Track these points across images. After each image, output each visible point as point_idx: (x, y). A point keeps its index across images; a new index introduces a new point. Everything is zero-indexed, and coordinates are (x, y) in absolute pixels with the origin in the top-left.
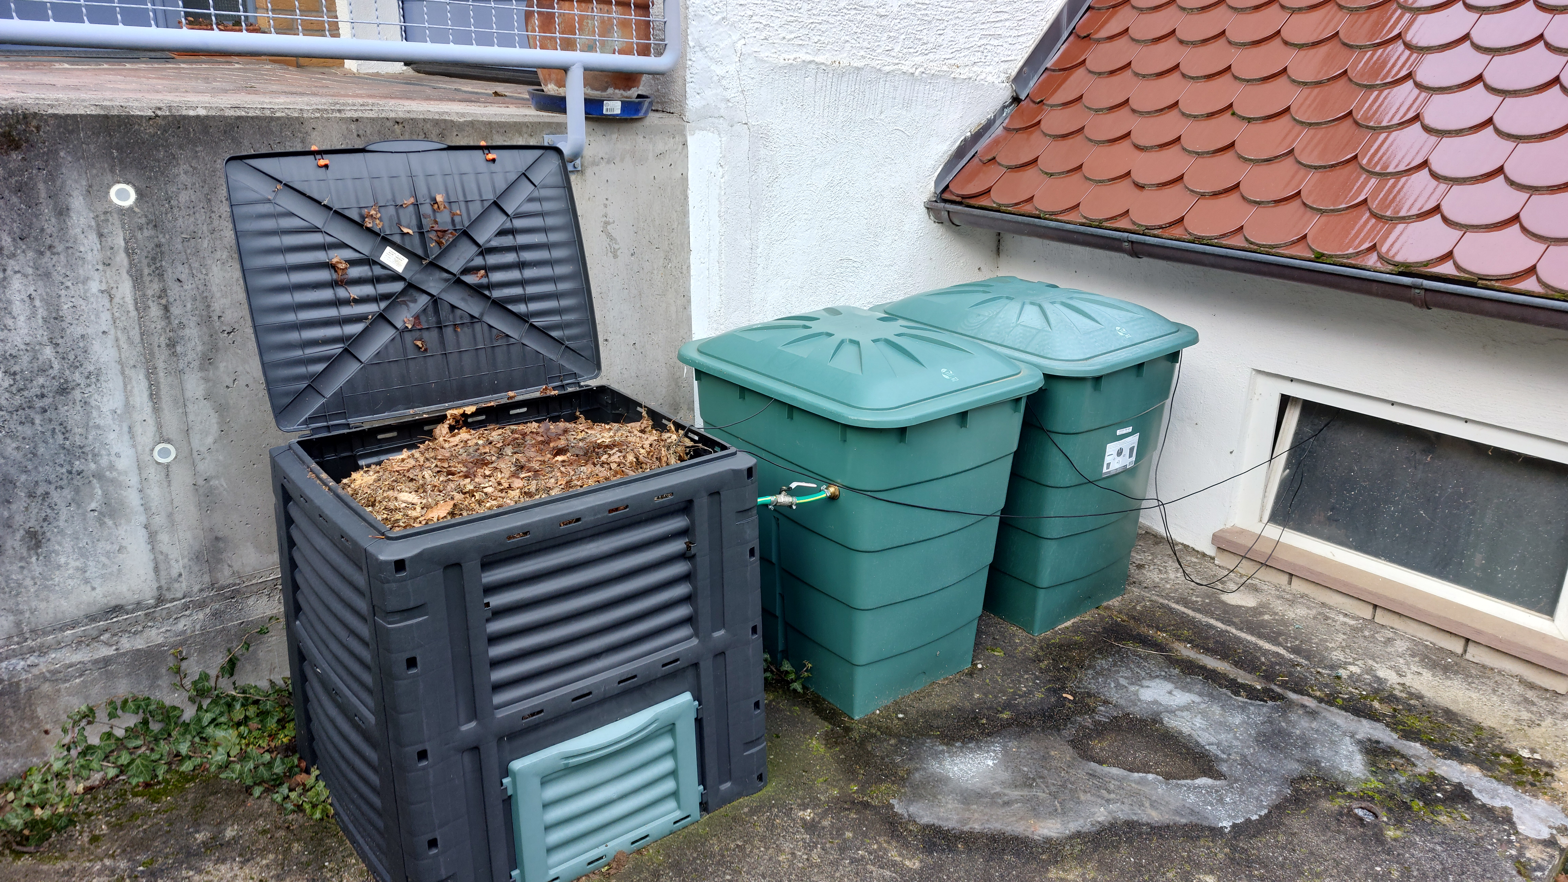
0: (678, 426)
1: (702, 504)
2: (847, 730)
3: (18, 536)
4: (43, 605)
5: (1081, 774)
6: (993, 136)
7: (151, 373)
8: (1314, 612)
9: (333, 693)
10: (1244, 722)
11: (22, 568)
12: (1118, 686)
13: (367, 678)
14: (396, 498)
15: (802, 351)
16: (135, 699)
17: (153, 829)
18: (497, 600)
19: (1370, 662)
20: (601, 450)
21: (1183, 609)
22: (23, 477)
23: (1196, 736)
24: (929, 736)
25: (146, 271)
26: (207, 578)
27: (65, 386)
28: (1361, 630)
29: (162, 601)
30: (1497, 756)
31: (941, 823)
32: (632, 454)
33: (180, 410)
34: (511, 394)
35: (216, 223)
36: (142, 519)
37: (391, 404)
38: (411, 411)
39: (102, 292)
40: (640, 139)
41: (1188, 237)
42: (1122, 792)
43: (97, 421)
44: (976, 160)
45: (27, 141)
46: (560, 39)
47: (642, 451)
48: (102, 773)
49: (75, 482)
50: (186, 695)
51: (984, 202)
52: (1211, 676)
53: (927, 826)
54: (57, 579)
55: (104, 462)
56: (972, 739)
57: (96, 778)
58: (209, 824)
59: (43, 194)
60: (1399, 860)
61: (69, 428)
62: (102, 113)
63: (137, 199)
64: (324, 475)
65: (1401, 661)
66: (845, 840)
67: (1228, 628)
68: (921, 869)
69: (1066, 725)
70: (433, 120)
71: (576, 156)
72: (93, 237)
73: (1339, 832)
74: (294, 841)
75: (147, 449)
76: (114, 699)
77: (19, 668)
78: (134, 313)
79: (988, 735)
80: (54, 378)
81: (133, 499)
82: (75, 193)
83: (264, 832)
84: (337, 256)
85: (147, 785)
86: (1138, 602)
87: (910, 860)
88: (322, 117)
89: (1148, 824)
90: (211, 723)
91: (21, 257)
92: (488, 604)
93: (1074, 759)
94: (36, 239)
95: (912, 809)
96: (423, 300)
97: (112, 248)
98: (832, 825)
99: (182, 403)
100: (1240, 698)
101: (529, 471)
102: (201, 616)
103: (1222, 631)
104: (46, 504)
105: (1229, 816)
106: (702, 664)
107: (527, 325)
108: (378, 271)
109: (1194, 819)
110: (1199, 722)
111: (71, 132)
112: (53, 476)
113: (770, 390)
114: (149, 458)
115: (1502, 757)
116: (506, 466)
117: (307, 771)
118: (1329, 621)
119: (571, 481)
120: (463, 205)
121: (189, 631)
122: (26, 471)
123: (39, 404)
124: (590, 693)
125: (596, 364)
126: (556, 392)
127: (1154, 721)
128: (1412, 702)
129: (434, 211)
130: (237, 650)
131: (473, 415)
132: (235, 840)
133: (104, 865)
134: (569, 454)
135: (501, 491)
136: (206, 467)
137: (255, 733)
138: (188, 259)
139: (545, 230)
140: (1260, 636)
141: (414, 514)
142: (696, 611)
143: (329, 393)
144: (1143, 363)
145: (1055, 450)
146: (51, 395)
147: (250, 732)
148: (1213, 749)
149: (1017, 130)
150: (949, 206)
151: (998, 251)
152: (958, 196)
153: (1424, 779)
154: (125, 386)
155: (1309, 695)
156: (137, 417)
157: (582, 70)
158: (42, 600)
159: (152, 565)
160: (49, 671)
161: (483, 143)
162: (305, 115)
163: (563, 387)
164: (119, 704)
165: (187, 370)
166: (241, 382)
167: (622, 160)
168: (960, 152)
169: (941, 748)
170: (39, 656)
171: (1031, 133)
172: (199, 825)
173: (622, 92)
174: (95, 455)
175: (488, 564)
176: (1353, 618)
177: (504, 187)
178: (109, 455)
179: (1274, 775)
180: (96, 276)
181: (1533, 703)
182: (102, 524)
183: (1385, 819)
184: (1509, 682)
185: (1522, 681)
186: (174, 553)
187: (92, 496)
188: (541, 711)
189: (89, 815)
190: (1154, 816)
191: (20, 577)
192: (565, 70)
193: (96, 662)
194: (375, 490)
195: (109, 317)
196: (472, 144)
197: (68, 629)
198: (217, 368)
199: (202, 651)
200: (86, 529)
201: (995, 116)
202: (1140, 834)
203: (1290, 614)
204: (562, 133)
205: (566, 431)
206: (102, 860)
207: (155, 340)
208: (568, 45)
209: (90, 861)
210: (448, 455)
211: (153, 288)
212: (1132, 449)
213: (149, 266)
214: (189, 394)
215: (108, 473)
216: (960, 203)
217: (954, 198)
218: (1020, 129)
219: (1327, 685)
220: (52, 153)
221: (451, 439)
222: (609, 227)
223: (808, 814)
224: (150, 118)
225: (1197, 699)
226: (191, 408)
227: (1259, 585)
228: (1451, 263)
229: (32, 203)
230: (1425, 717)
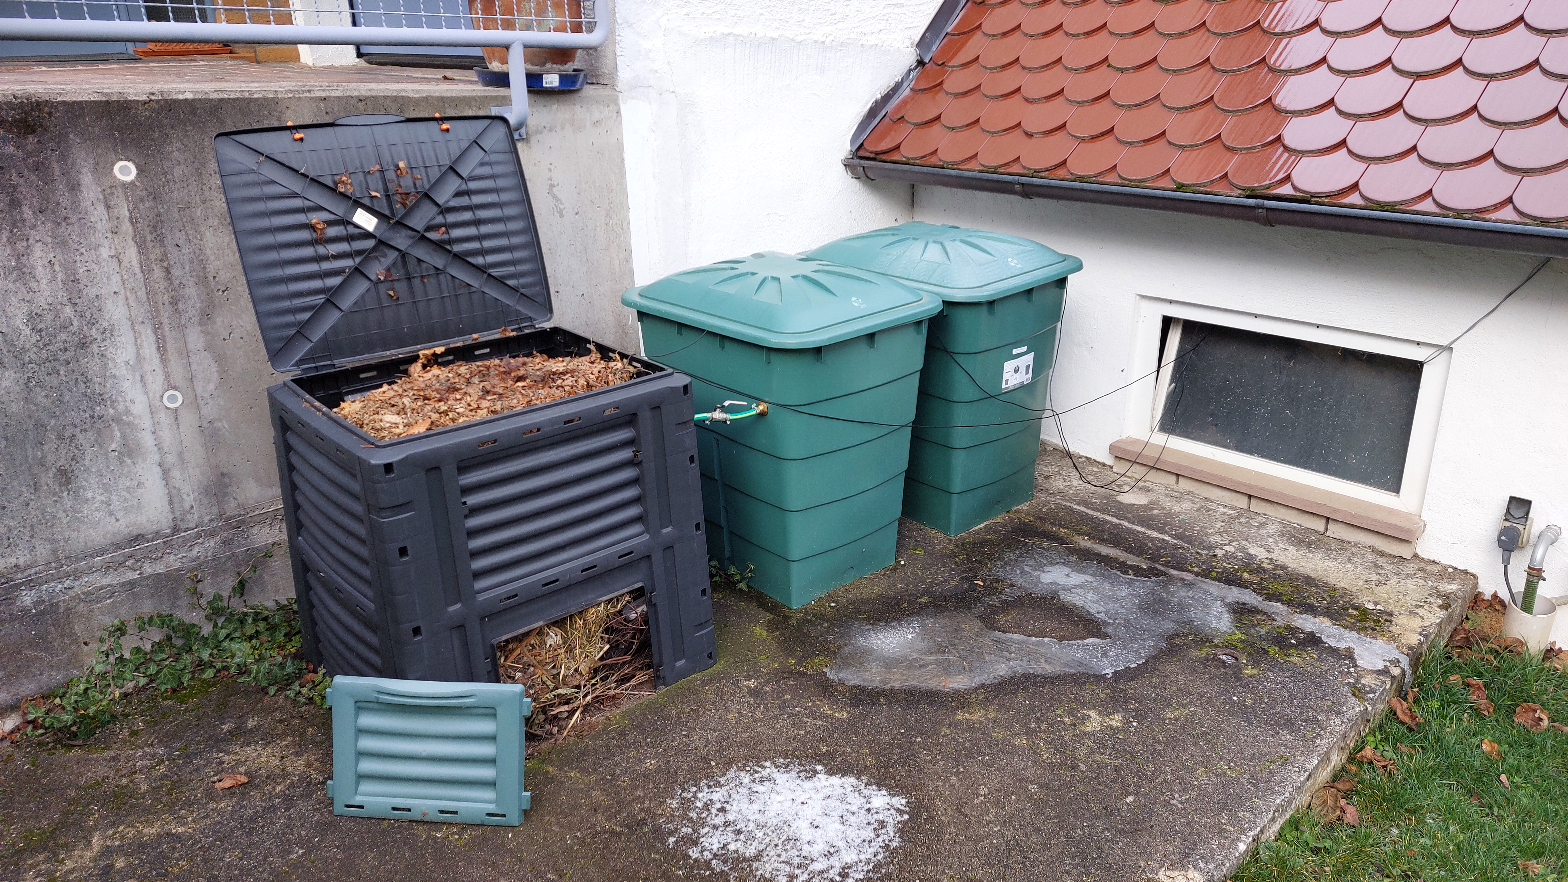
0: (623, 356)
1: (646, 417)
2: (787, 618)
3: (51, 474)
4: (74, 535)
5: (988, 641)
6: (901, 97)
7: (157, 328)
8: (1198, 505)
9: (335, 592)
10: (1130, 594)
11: (55, 501)
12: (1023, 572)
13: (366, 572)
14: (381, 420)
15: (730, 289)
16: (159, 615)
17: (184, 724)
18: (473, 500)
19: (1244, 543)
20: (556, 377)
21: (1083, 509)
22: (53, 422)
23: (1087, 608)
24: (858, 619)
25: (149, 238)
26: (215, 510)
27: (84, 341)
28: (1238, 518)
29: (178, 530)
30: (1346, 609)
31: (866, 684)
32: (583, 379)
33: (185, 361)
34: (475, 336)
35: (207, 193)
36: (156, 457)
37: (370, 348)
38: (388, 353)
39: (112, 257)
40: (577, 108)
41: (1070, 177)
42: (1022, 653)
43: (113, 371)
44: (887, 119)
45: (41, 126)
46: (501, 20)
47: (591, 376)
48: (134, 682)
49: (97, 425)
50: (202, 614)
51: (896, 157)
52: (1105, 561)
53: (854, 687)
54: (86, 512)
55: (121, 407)
56: (894, 619)
57: (130, 686)
58: (232, 718)
59: (57, 172)
60: (1254, 691)
61: (89, 378)
62: (104, 99)
63: (137, 174)
64: (317, 404)
65: (1271, 540)
66: (784, 701)
67: (1122, 522)
68: (849, 718)
69: (976, 605)
70: (392, 97)
71: (521, 125)
72: (101, 208)
73: (1204, 673)
74: (308, 727)
75: (158, 396)
76: (142, 615)
77: (57, 590)
78: (140, 275)
79: (908, 615)
80: (74, 334)
81: (147, 440)
82: (84, 171)
83: (281, 721)
84: (315, 218)
85: (174, 691)
86: (1044, 506)
87: (839, 712)
88: (294, 97)
89: (1043, 675)
90: (226, 638)
91: (41, 228)
92: (465, 503)
93: (981, 630)
94: (53, 212)
95: (841, 675)
96: (393, 255)
97: (118, 218)
98: (773, 690)
99: (186, 354)
100: (1128, 577)
101: (494, 394)
102: (212, 543)
103: (1116, 525)
104: (74, 445)
105: (1112, 665)
106: (654, 557)
107: (486, 275)
108: (351, 230)
109: (1082, 670)
110: (1090, 596)
111: (78, 117)
112: (79, 420)
113: (703, 323)
114: (160, 403)
115: (1350, 610)
116: (475, 391)
117: (315, 671)
118: (1210, 512)
119: (531, 401)
120: (423, 170)
121: (202, 557)
122: (54, 416)
123: (62, 357)
124: (557, 580)
125: (549, 309)
126: (514, 333)
127: (1053, 598)
128: (1277, 572)
129: (398, 176)
130: (246, 572)
131: (443, 354)
132: (256, 728)
133: (144, 752)
134: (528, 381)
135: (471, 410)
136: (209, 411)
137: (266, 645)
138: (184, 226)
139: (496, 191)
140: (1149, 527)
141: (397, 431)
142: (646, 510)
143: (315, 339)
144: (1032, 289)
145: (958, 369)
146: (73, 349)
147: (261, 644)
148: (1102, 616)
149: (923, 90)
150: (863, 162)
151: (913, 205)
152: (871, 152)
153: (1281, 630)
154: (136, 340)
155: (1188, 571)
156: (148, 367)
157: (521, 48)
158: (74, 530)
159: (167, 499)
160: (83, 593)
161: (437, 115)
162: (279, 96)
163: (520, 329)
164: (146, 619)
165: (189, 324)
166: (236, 335)
167: (563, 128)
168: (872, 113)
169: (867, 627)
170: (74, 580)
171: (937, 93)
172: (224, 719)
173: (559, 66)
174: (112, 402)
175: (464, 468)
176: (1231, 508)
177: (458, 153)
178: (125, 401)
179: (1152, 633)
180: (106, 243)
181: (1382, 567)
182: (122, 462)
183: (1245, 661)
184: (1363, 552)
185: (1374, 551)
186: (186, 488)
187: (112, 437)
188: (516, 596)
189: (127, 716)
190: (1049, 669)
191: (54, 510)
192: (507, 47)
193: (123, 584)
194: (363, 415)
195: (119, 279)
196: (427, 116)
197: (97, 556)
198: (214, 323)
199: (215, 575)
200: (108, 467)
201: (902, 79)
202: (1035, 683)
203: (1177, 509)
204: (507, 105)
205: (524, 364)
206: (142, 748)
207: (160, 299)
208: (509, 25)
209: (132, 749)
210: (423, 386)
211: (155, 253)
212: (1028, 367)
213: (151, 233)
214: (191, 346)
215: (124, 417)
216: (874, 159)
217: (868, 155)
218: (925, 89)
219: (1204, 562)
220: (63, 137)
221: (425, 375)
222: (554, 189)
223: (752, 683)
224: (145, 103)
225: (1090, 578)
226: (193, 358)
227: (1151, 487)
228: (1289, 185)
229: (48, 180)
230: (1287, 583)
